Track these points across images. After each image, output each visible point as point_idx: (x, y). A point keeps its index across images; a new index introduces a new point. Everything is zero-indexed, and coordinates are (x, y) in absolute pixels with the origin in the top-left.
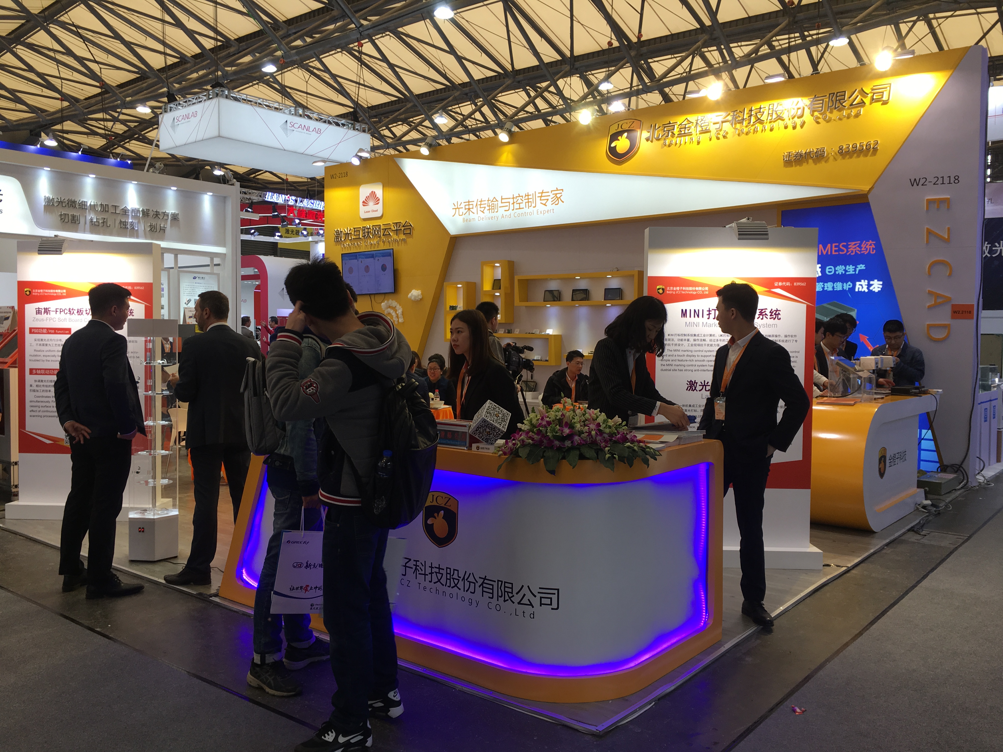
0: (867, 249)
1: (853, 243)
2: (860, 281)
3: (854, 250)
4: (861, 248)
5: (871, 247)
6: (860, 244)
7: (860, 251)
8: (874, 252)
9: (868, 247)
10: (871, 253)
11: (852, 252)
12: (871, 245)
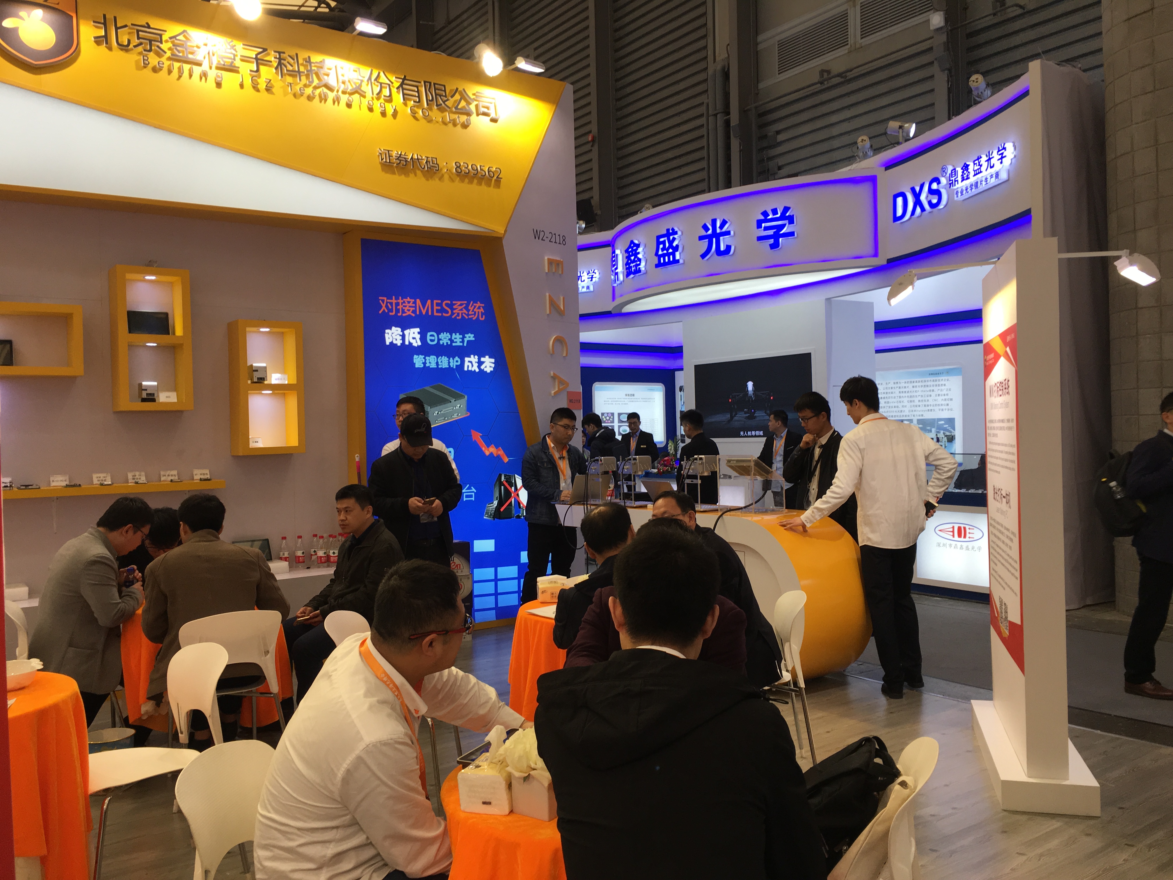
0: (475, 313)
1: (459, 303)
2: (470, 357)
3: (460, 312)
4: (468, 310)
5: (480, 311)
6: (467, 305)
7: (468, 315)
8: (483, 319)
9: (477, 310)
10: (480, 319)
11: (458, 314)
12: (479, 308)
